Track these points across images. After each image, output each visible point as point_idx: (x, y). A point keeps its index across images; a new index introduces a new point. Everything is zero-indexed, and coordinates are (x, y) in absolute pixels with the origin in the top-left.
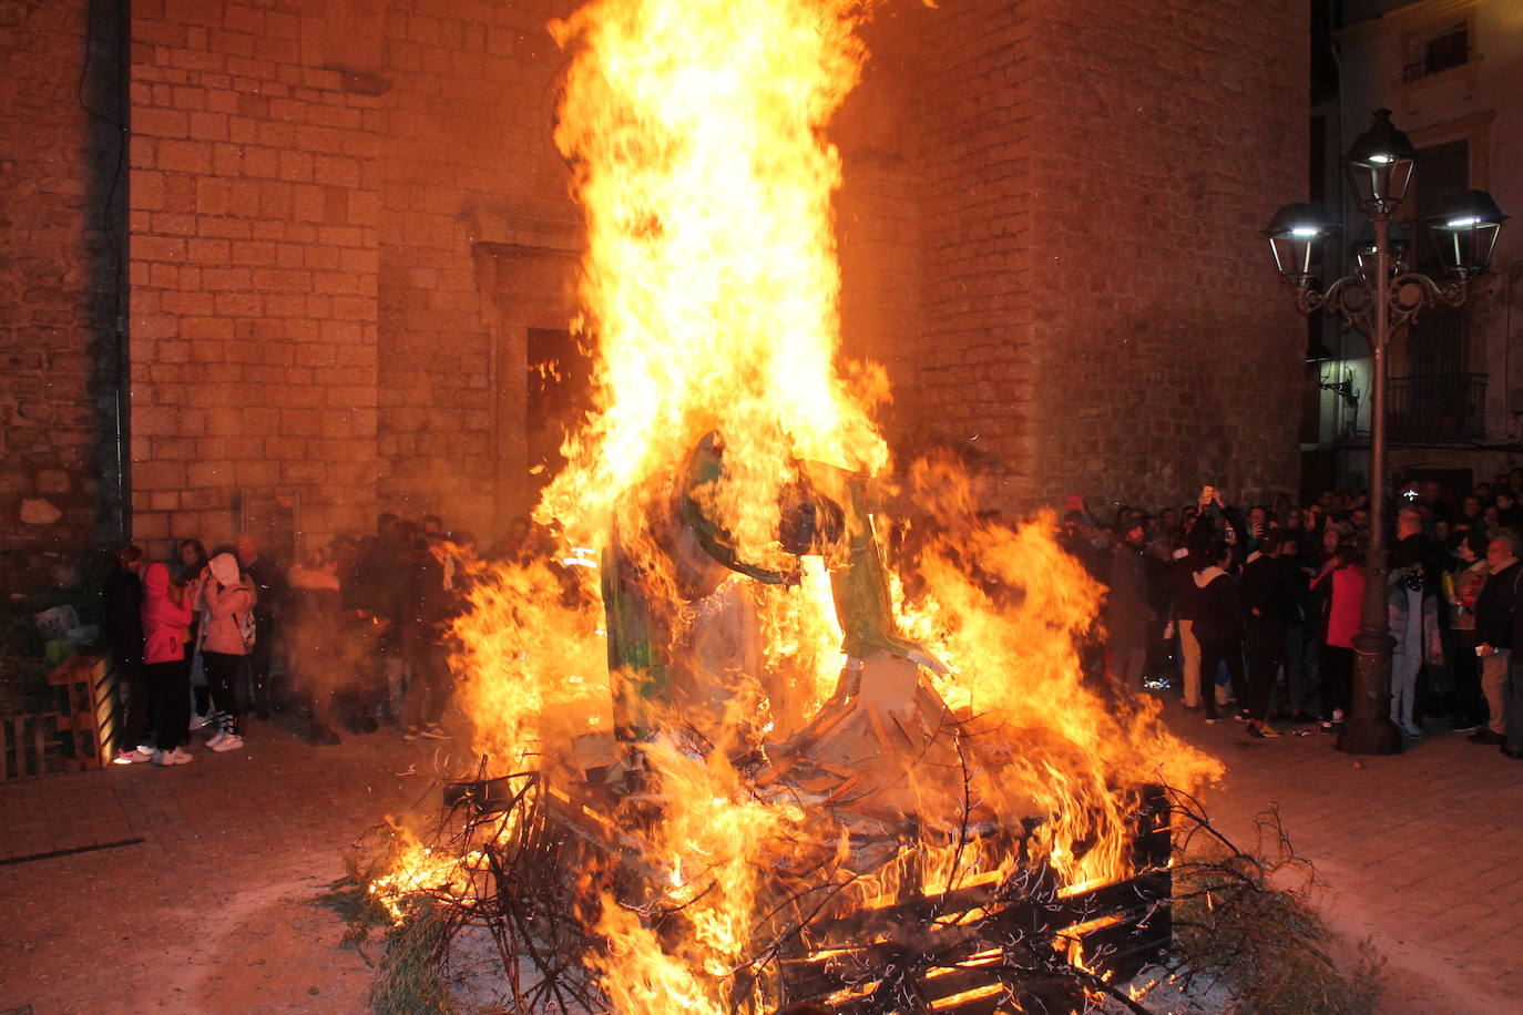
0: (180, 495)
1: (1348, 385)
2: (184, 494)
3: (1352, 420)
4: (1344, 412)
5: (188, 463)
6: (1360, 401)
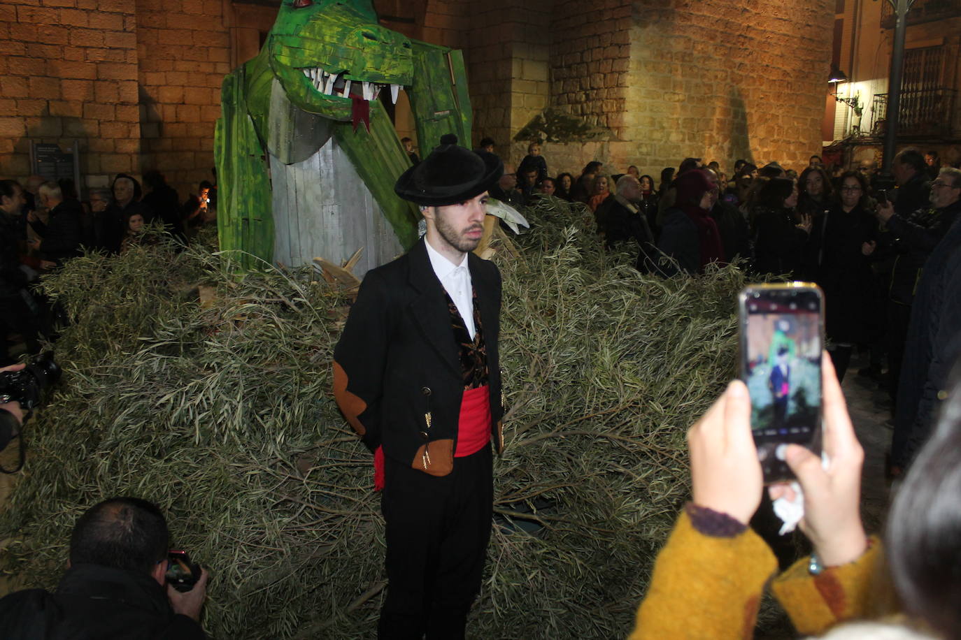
1: (855, 101)
3: (856, 124)
4: (854, 120)
6: (863, 111)
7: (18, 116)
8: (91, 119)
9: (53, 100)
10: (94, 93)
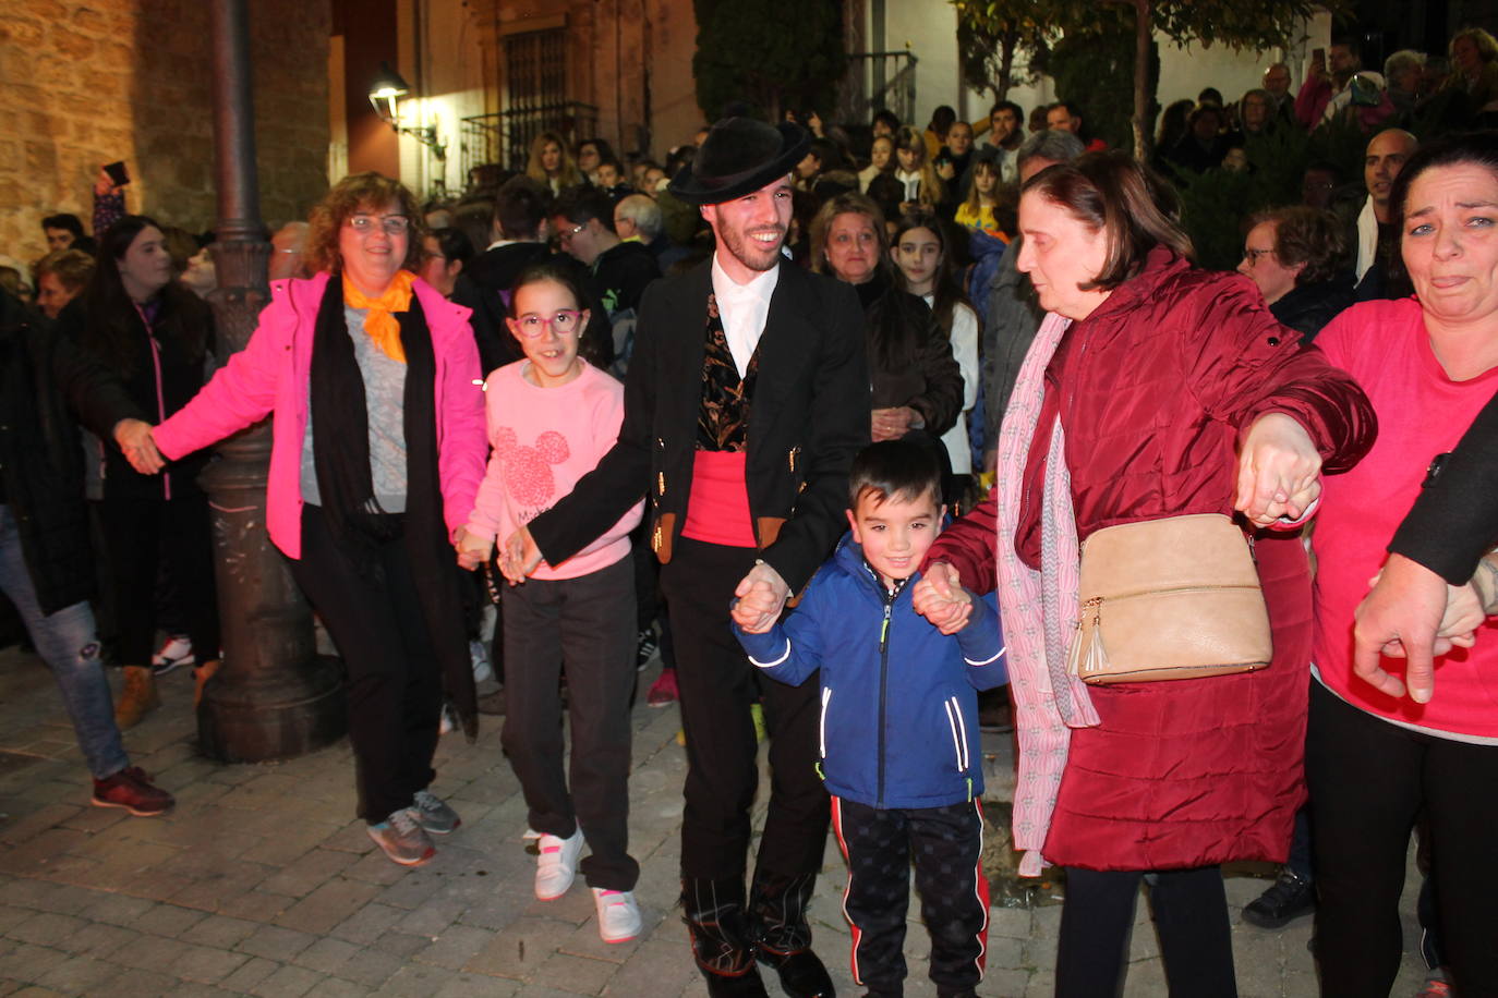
1: (432, 134)
3: (437, 176)
4: (432, 168)
6: (448, 152)
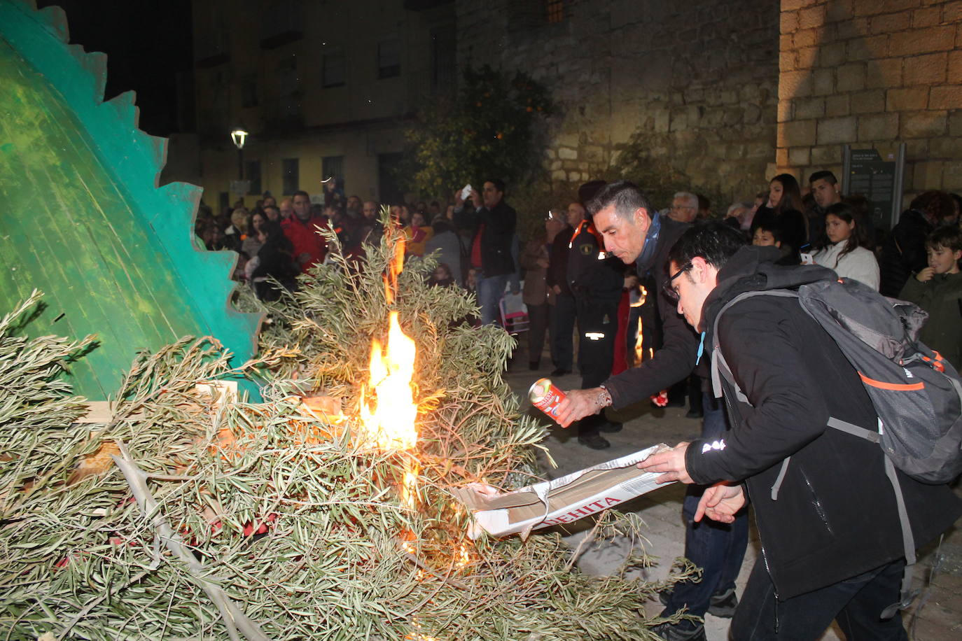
0: (811, 153)
2: (814, 151)
5: (818, 121)
7: (850, 115)
8: (939, 110)
9: (892, 88)
10: (947, 70)
